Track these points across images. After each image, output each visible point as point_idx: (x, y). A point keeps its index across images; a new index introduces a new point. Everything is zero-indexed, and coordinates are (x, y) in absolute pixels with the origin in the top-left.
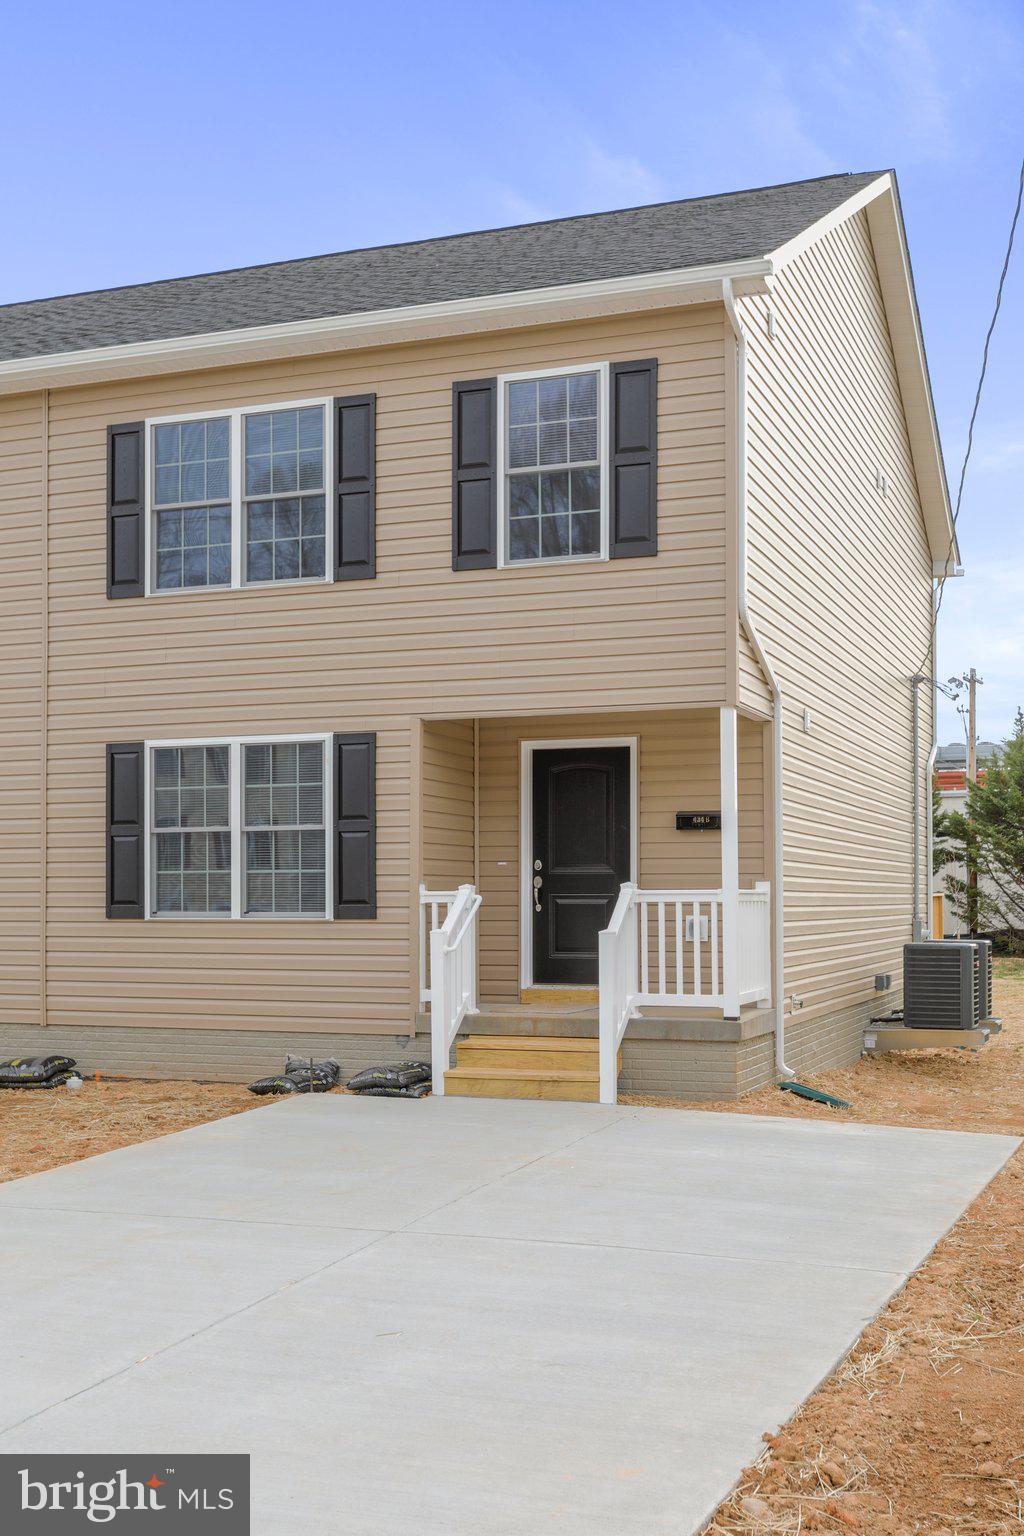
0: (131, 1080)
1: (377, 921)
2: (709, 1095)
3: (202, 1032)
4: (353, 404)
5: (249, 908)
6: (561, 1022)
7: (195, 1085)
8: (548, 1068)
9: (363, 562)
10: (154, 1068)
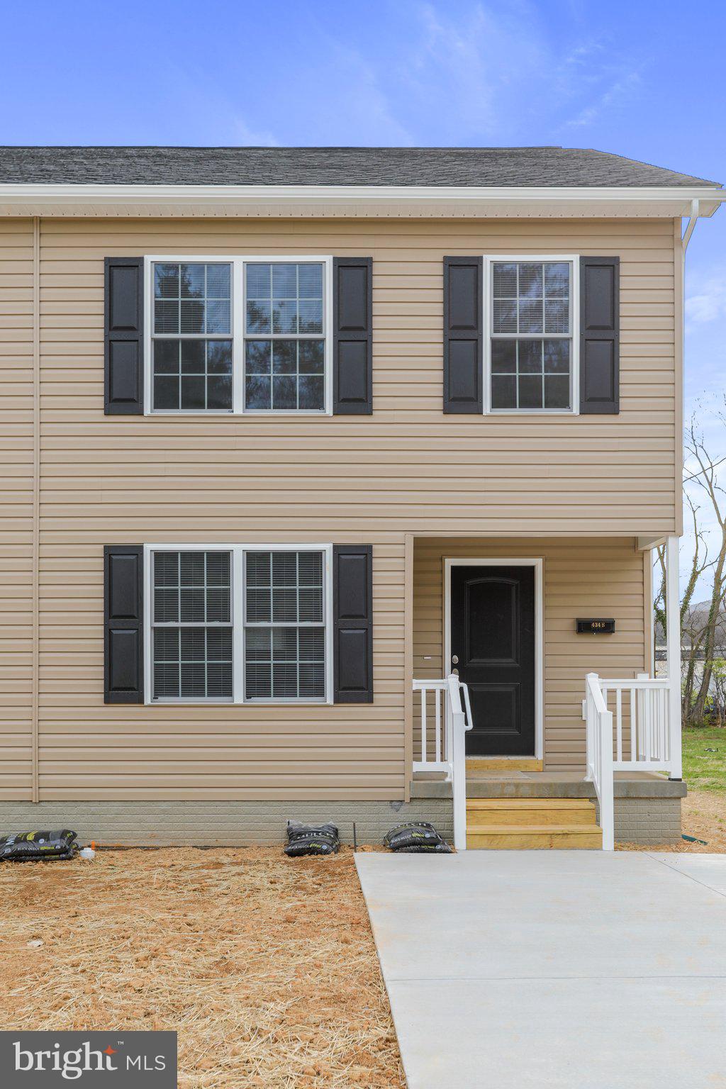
0: (128, 848)
1: (374, 705)
2: (660, 840)
3: (203, 804)
4: (352, 264)
5: (249, 695)
6: (539, 785)
7: (196, 849)
8: (542, 823)
9: (360, 400)
10: (153, 837)
